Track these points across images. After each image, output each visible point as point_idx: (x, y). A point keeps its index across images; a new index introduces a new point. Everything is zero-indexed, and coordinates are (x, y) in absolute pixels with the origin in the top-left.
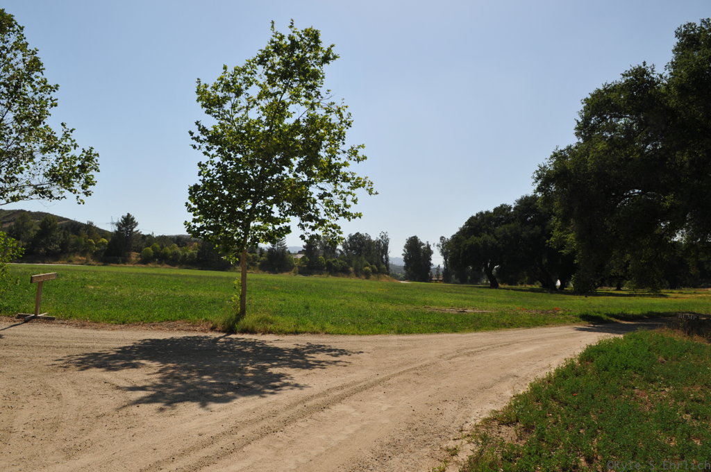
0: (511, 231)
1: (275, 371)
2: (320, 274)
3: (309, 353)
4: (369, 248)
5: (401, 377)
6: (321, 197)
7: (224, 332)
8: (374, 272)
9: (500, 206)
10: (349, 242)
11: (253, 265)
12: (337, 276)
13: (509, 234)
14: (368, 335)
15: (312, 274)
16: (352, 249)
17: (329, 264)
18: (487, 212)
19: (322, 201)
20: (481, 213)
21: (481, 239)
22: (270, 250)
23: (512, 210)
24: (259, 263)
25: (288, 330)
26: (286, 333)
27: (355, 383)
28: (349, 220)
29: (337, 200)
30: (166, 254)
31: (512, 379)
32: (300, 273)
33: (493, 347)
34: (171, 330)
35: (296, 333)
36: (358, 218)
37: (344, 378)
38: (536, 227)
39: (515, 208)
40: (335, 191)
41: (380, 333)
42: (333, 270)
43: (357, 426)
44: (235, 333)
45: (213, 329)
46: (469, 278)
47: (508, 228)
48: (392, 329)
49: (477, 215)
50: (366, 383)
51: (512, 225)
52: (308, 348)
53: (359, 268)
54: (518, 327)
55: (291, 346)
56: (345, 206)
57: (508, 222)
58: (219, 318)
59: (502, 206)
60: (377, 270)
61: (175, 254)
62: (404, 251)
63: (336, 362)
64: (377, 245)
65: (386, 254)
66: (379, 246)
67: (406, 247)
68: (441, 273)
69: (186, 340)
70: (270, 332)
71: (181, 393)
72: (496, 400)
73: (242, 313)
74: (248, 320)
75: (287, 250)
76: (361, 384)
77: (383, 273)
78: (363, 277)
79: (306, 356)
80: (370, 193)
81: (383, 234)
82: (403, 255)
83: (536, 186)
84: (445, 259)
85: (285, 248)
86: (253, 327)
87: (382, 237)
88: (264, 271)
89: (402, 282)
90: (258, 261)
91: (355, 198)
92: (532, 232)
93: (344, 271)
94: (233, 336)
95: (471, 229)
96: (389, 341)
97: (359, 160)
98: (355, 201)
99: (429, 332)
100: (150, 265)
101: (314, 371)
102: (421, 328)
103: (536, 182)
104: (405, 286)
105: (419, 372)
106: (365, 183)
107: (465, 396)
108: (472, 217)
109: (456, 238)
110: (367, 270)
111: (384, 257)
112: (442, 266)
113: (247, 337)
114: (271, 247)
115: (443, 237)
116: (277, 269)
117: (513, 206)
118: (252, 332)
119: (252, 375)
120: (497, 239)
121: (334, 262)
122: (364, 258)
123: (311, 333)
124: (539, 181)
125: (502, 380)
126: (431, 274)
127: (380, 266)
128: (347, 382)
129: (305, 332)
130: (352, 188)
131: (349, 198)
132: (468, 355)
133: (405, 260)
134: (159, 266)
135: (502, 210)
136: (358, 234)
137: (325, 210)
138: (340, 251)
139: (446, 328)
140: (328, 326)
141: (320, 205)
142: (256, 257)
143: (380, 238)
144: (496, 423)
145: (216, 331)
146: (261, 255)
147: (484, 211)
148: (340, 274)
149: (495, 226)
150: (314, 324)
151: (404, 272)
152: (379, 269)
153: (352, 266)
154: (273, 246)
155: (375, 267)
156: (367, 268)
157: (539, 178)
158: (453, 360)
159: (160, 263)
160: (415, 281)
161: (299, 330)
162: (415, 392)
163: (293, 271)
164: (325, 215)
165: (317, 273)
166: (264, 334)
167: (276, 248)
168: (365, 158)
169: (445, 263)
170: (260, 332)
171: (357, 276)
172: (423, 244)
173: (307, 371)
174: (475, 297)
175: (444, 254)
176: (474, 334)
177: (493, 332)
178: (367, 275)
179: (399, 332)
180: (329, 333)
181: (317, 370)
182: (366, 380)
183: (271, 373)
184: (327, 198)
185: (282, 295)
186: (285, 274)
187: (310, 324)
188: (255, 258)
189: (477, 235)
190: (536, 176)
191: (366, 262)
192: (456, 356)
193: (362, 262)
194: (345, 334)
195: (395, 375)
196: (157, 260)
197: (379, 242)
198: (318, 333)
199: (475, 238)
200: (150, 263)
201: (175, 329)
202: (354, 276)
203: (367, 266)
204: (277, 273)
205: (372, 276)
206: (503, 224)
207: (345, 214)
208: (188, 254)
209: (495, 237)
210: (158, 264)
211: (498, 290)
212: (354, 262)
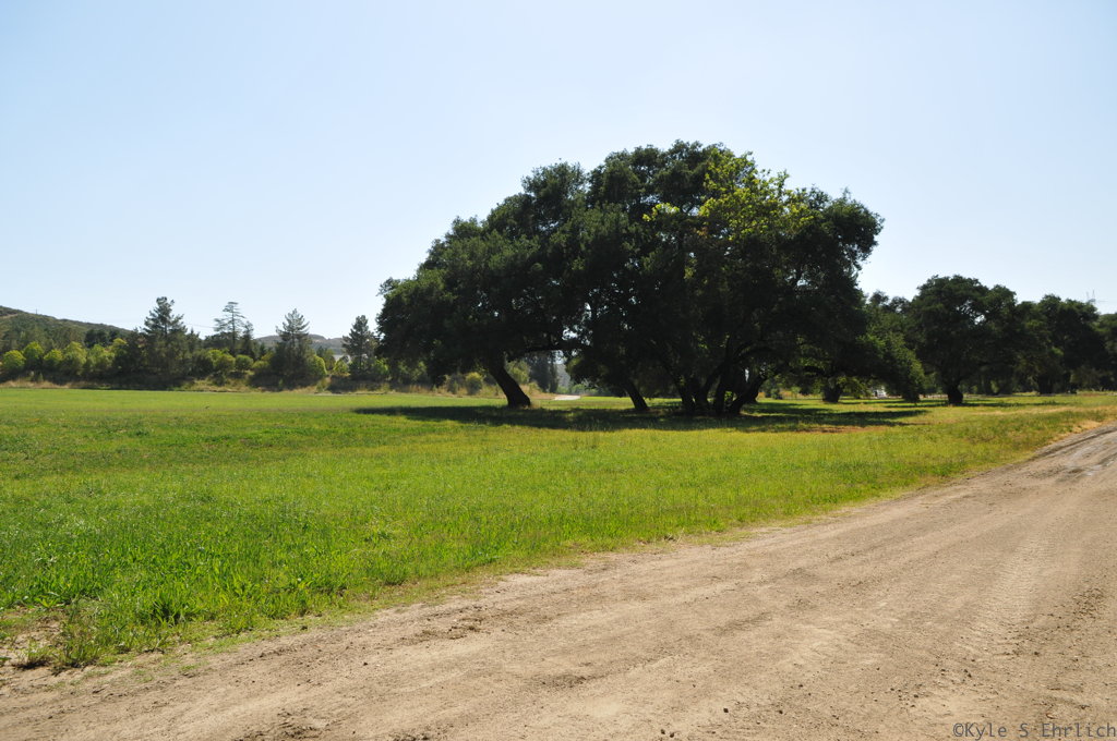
2: (372, 389)
11: (237, 376)
12: (407, 392)
15: (354, 391)
24: (250, 373)
30: (51, 361)
32: (333, 389)
42: (400, 381)
61: (71, 362)
78: (464, 391)
88: (256, 386)
90: (251, 370)
100: (12, 383)
110: (472, 378)
116: (281, 382)
134: (31, 385)
159: (35, 380)
163: (318, 385)
178: (473, 387)
186: (298, 392)
196: (33, 373)
200: (14, 379)
204: (280, 390)
205: (484, 390)
210: (32, 381)
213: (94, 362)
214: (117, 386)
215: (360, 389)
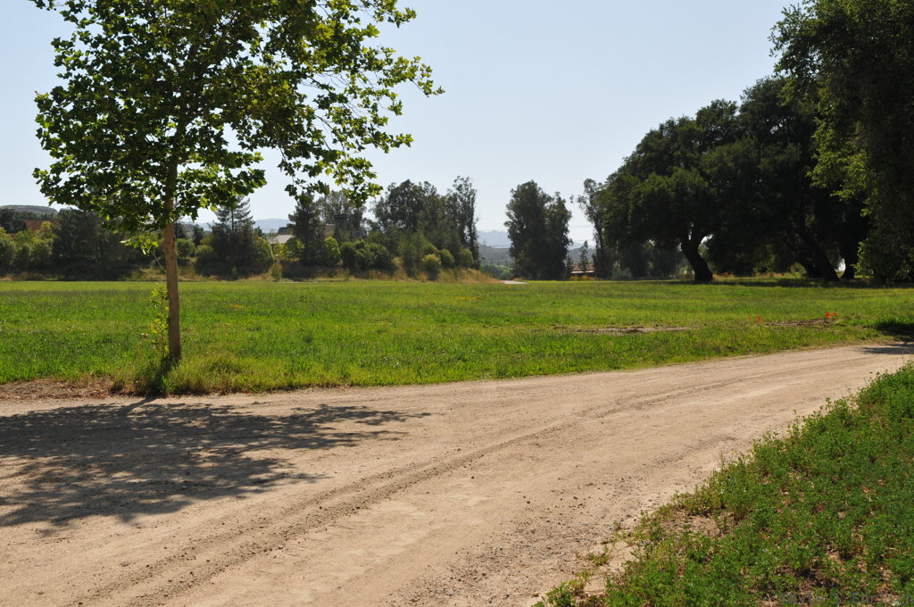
0: (735, 159)
1: (256, 455)
2: (331, 277)
3: (321, 421)
4: (433, 213)
5: (505, 452)
6: (324, 104)
7: (139, 394)
8: (446, 264)
9: (710, 104)
10: (388, 203)
11: (182, 263)
12: (367, 278)
13: (731, 165)
14: (437, 383)
15: (313, 278)
16: (395, 217)
17: (347, 253)
18: (683, 121)
19: (326, 111)
20: (671, 123)
21: (671, 180)
22: (217, 230)
23: (737, 113)
24: (194, 260)
25: (274, 383)
26: (270, 390)
27: (415, 466)
28: (386, 149)
29: (357, 109)
31: (721, 444)
32: (287, 275)
33: (690, 391)
34: (25, 397)
35: (291, 388)
36: (403, 146)
37: (393, 460)
38: (790, 145)
39: (744, 109)
40: (352, 91)
41: (461, 379)
42: (357, 265)
43: (423, 533)
44: (164, 396)
45: (116, 390)
46: (651, 265)
47: (728, 152)
48: (487, 370)
49: (662, 127)
50: (438, 464)
51: (737, 146)
52: (318, 412)
53: (414, 258)
54: (745, 353)
55: (286, 411)
56: (376, 120)
57: (729, 139)
58: (127, 368)
59: (714, 105)
60: (453, 261)
62: (509, 215)
63: (376, 433)
64: (450, 206)
65: (470, 224)
66: (454, 207)
67: (513, 206)
68: (590, 260)
69: (62, 413)
70: (236, 390)
71: (74, 504)
72: (687, 478)
73: (175, 354)
74: (188, 368)
75: (254, 227)
76: (425, 468)
77: (466, 266)
78: (424, 276)
79: (317, 427)
80: (427, 92)
81: (461, 182)
82: (506, 224)
83: (779, 55)
84: (598, 227)
85: (249, 223)
86: (199, 381)
87: (459, 188)
88: (207, 275)
89: (507, 282)
90: (192, 256)
91: (397, 102)
92: (780, 158)
93: (382, 266)
94: (158, 401)
95: (650, 159)
96: (480, 392)
97: (398, 20)
98: (396, 110)
99: (561, 371)
101: (332, 451)
102: (544, 365)
103: (777, 48)
104: (514, 288)
105: (540, 441)
106: (413, 70)
107: (629, 474)
108: (652, 134)
109: (619, 181)
110: (430, 261)
111: (466, 231)
112: (592, 244)
113: (190, 401)
114: (219, 222)
115: (590, 181)
116: (234, 269)
117: (739, 104)
118: (199, 391)
119: (211, 464)
120: (707, 178)
121: (358, 247)
122: (422, 236)
123: (322, 387)
124: (786, 46)
125: (702, 446)
126: (569, 263)
127: (458, 251)
128: (400, 466)
129: (308, 386)
130: (388, 83)
131: (385, 103)
132: (639, 407)
133: (512, 235)
135: (715, 113)
136: (407, 183)
137: (334, 131)
138: (370, 222)
139: (597, 362)
140: (355, 372)
141: (323, 123)
142: (187, 245)
143: (455, 191)
144: (683, 513)
145: (123, 394)
146: (197, 242)
147: (676, 117)
148: (373, 272)
149: (702, 149)
150: (327, 369)
151: (511, 260)
152: (456, 257)
153: (398, 255)
154: (223, 220)
155: (447, 253)
156: (431, 256)
157: (785, 37)
158: (607, 418)
160: (535, 278)
161: (295, 381)
162: (531, 474)
163: (270, 272)
164: (335, 141)
165: (322, 274)
166: (223, 394)
167: (229, 223)
168: (411, 14)
169: (599, 237)
170: (215, 389)
171: (411, 274)
172: (550, 199)
173: (320, 452)
174: (660, 302)
175: (595, 216)
176: (653, 371)
177: (691, 365)
178: (432, 272)
179: (502, 375)
180: (358, 385)
181: (339, 450)
182: (436, 459)
183: (248, 459)
184: (336, 105)
185: (254, 320)
186: (254, 280)
187: (318, 368)
188: (184, 250)
189: (661, 172)
190: (778, 34)
191: (427, 244)
192: (614, 411)
193: (418, 244)
194: (391, 384)
195: (492, 449)
197: (454, 198)
198: (334, 386)
199: (659, 178)
201: (34, 396)
202: (405, 276)
203: (430, 251)
204: (235, 279)
205: (443, 274)
206: (717, 144)
207: (378, 139)
208: (31, 248)
209: (702, 174)
211: (708, 286)
212: (402, 245)
213: (31, 249)
214: (62, 277)
215: (318, 276)
